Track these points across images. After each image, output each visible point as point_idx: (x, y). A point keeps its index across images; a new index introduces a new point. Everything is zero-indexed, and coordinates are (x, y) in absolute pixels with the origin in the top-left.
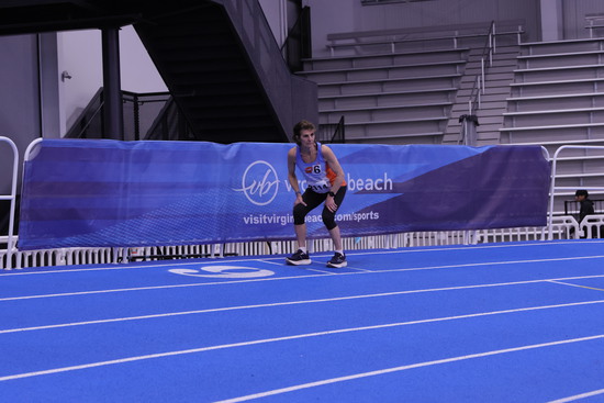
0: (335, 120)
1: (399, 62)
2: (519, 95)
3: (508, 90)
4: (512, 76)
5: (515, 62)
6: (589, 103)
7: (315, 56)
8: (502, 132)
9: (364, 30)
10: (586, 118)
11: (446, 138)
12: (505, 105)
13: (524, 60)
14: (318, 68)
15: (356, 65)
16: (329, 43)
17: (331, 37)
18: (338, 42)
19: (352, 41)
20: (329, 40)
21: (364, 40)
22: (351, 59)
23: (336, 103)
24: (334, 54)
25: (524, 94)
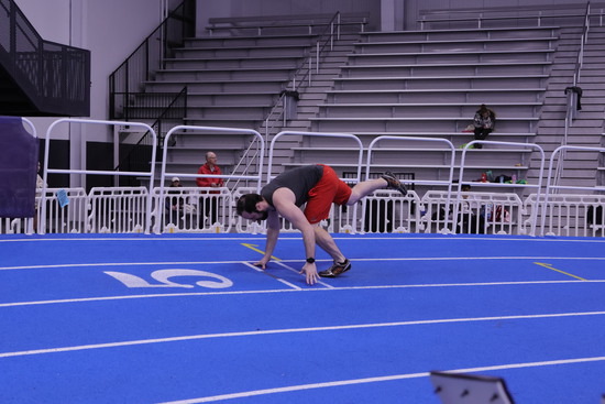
0: (179, 90)
1: (262, 44)
2: (348, 76)
3: (339, 72)
4: (346, 60)
5: (353, 49)
6: (401, 85)
7: (198, 36)
8: (321, 107)
9: (244, 15)
10: (396, 99)
11: (274, 110)
12: (332, 84)
13: (360, 46)
14: (195, 46)
15: (227, 45)
16: (210, 26)
17: (212, 21)
18: (217, 26)
19: (228, 25)
20: (210, 23)
21: (243, 24)
22: (224, 40)
23: (198, 76)
24: (211, 35)
25: (351, 76)
